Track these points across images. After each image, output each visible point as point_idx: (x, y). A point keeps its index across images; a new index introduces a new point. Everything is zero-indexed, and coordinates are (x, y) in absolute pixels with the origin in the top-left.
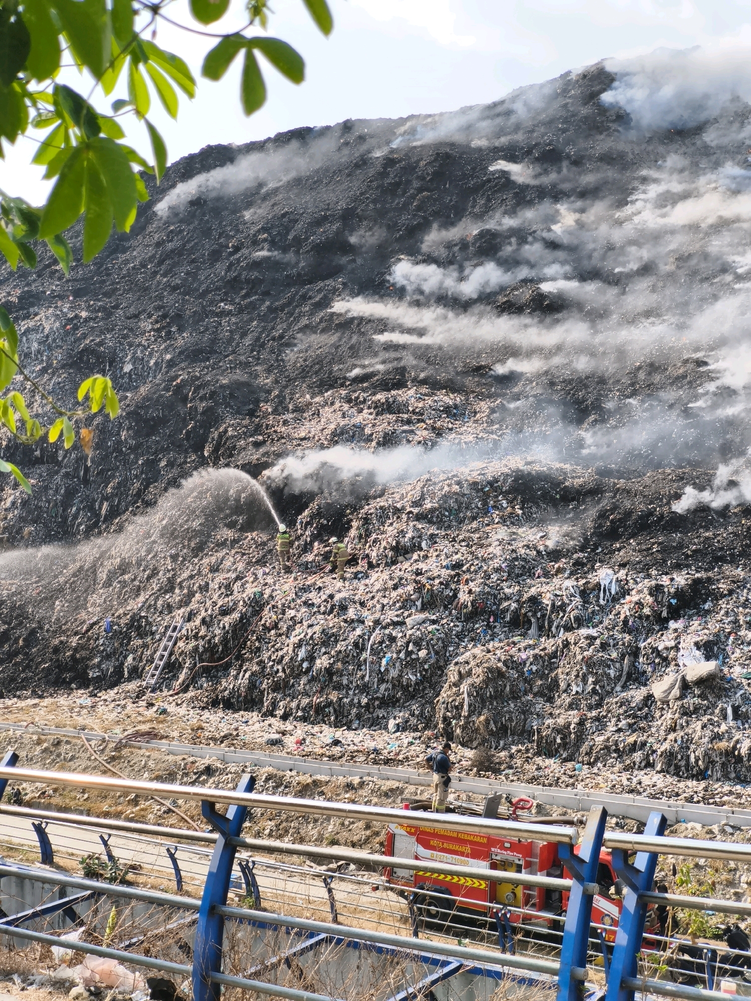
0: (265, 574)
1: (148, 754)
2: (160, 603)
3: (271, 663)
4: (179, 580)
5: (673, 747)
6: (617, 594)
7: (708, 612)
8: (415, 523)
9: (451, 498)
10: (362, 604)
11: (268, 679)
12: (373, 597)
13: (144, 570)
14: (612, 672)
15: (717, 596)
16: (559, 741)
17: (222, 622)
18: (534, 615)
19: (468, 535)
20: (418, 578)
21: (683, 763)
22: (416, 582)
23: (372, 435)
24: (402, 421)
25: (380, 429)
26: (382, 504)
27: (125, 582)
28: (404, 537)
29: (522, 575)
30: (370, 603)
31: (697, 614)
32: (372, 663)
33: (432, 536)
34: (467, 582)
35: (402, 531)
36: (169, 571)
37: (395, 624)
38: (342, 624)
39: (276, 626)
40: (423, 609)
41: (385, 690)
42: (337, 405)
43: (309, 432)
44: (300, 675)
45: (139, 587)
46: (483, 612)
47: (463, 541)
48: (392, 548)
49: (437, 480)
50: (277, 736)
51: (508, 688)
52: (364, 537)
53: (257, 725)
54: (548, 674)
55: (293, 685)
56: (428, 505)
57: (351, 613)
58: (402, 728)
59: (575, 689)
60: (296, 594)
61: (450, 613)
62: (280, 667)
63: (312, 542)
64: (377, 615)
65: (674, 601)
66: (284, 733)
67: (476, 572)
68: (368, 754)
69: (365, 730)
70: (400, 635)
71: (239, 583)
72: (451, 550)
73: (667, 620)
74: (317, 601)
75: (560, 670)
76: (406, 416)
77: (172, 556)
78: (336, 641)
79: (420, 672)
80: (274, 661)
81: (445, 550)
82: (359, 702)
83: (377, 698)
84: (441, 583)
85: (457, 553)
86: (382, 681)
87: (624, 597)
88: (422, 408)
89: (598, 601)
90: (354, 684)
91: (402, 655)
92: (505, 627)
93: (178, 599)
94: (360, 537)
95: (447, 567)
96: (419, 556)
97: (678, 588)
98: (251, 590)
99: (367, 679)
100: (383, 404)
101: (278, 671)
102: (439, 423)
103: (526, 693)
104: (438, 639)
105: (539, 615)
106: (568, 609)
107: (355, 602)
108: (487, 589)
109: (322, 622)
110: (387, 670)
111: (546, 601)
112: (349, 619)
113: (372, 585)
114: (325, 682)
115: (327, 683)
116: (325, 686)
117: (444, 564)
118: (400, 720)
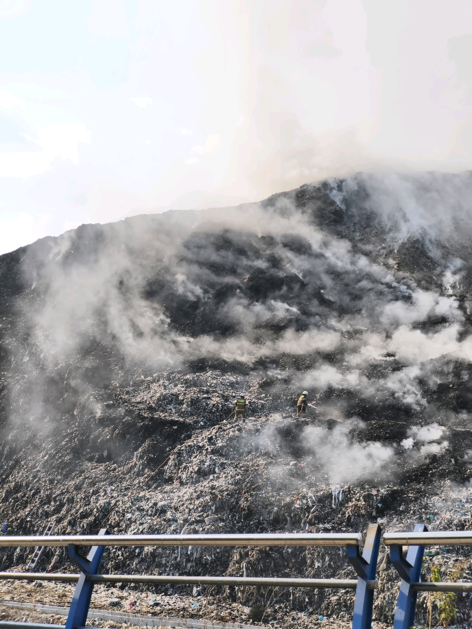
0: (112, 490)
1: (27, 613)
2: (40, 511)
3: (114, 550)
4: (54, 496)
5: (383, 602)
6: (343, 500)
7: (402, 512)
8: (211, 456)
9: (235, 439)
10: (176, 509)
11: (112, 561)
12: (183, 504)
13: (31, 490)
14: (341, 553)
15: (408, 502)
16: (307, 600)
17: (82, 523)
18: (290, 515)
19: (246, 463)
20: (214, 491)
21: (389, 614)
22: (211, 493)
23: (183, 400)
24: (203, 392)
25: (189, 396)
26: (190, 444)
27: (17, 498)
28: (204, 464)
29: (281, 489)
30: (181, 508)
31: (395, 513)
32: (182, 548)
33: (222, 465)
34: (245, 494)
35: (203, 461)
36: (47, 490)
37: (197, 522)
38: (163, 522)
39: (118, 525)
40: (217, 512)
41: (191, 567)
42: (161, 382)
43: (143, 399)
44: (133, 557)
45: (27, 501)
46: (256, 513)
47: (242, 467)
48: (196, 473)
49: (225, 428)
50: (117, 600)
52: (177, 466)
53: (104, 593)
54: (299, 555)
55: (129, 565)
56: (220, 444)
57: (169, 515)
58: (202, 593)
59: (317, 564)
60: (132, 502)
62: (120, 553)
63: (143, 469)
64: (186, 516)
65: (380, 505)
66: (121, 598)
67: (250, 487)
68: (179, 611)
69: (176, 595)
70: (201, 529)
71: (94, 497)
72: (235, 473)
73: (376, 517)
74: (146, 507)
75: (307, 552)
76: (205, 388)
77: (50, 480)
79: (214, 554)
80: (116, 548)
81: (231, 473)
84: (228, 494)
85: (238, 475)
86: (188, 561)
87: (347, 503)
88: (216, 384)
89: (331, 506)
90: (170, 563)
92: (270, 523)
93: (52, 508)
94: (175, 465)
95: (232, 484)
96: (214, 477)
97: (382, 497)
98: (102, 502)
99: (178, 559)
100: (191, 381)
101: (119, 555)
102: (227, 393)
103: (284, 568)
104: (226, 532)
105: (292, 515)
106: (311, 511)
107: (171, 508)
108: (258, 498)
109: (149, 521)
110: (192, 553)
111: (298, 504)
112: (167, 519)
113: (183, 496)
114: (150, 562)
115: (151, 563)
116: (151, 565)
117: (230, 482)
118: (201, 588)
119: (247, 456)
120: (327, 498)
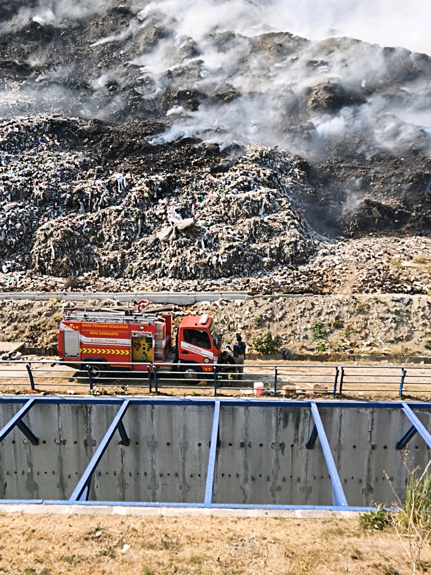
5: (177, 264)
6: (127, 186)
7: (178, 194)
9: (14, 135)
14: (133, 229)
15: (181, 185)
16: (112, 267)
18: (82, 200)
19: (29, 157)
20: (6, 182)
21: (183, 272)
22: (5, 184)
29: (69, 179)
31: (172, 195)
33: (7, 158)
34: (37, 184)
40: (12, 200)
46: (50, 200)
47: (28, 160)
51: (76, 242)
54: (97, 232)
58: (12, 269)
59: (114, 239)
61: (30, 202)
65: (160, 189)
67: (41, 177)
70: (1, 216)
72: (22, 165)
73: (157, 199)
75: (104, 229)
79: (18, 237)
81: (18, 166)
84: (21, 184)
87: (132, 188)
89: (117, 191)
91: (5, 227)
95: (22, 175)
97: (160, 182)
103: (86, 244)
104: (26, 217)
105: (84, 200)
106: (102, 196)
108: (51, 187)
111: (88, 191)
117: (20, 174)
118: (10, 265)
119: (29, 150)
120: (113, 185)
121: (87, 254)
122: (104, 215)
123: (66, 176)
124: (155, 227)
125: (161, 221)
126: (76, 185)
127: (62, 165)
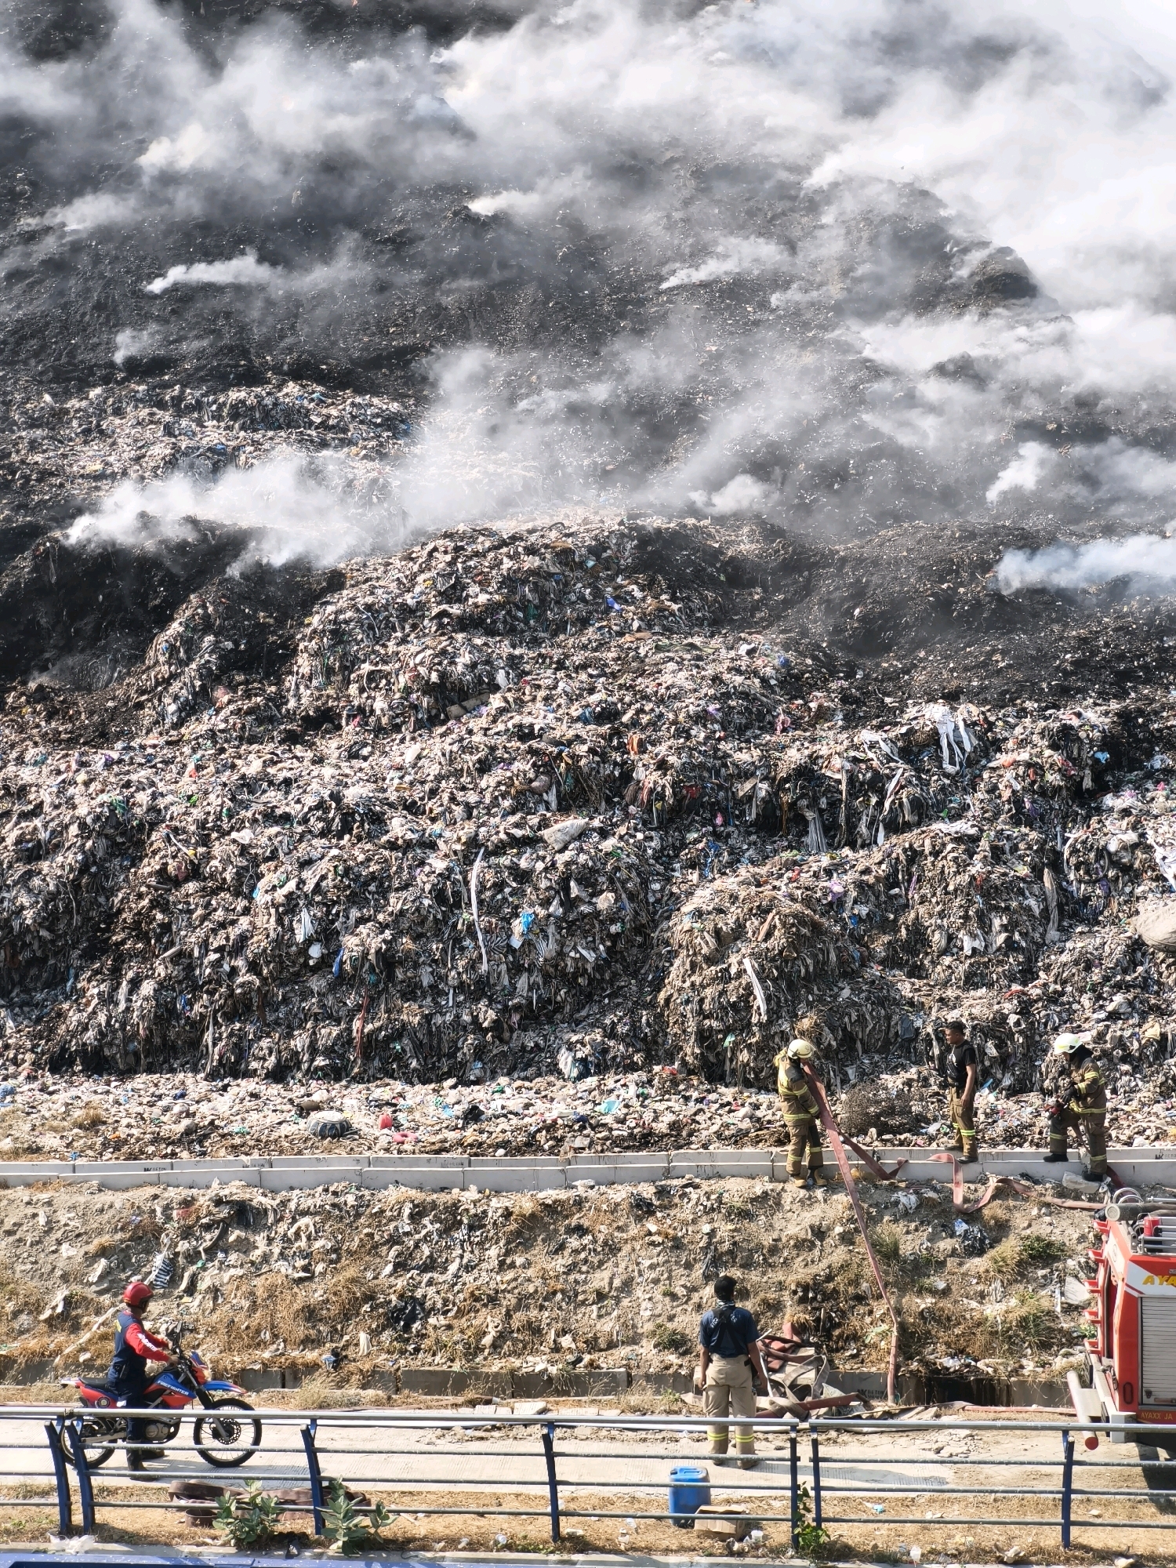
0: (110, 762)
3: (213, 956)
6: (976, 750)
8: (464, 635)
9: (524, 582)
11: (211, 993)
14: (1033, 905)
16: (991, 1050)
18: (813, 804)
19: (588, 654)
20: (534, 744)
22: (532, 751)
24: (312, 440)
28: (453, 663)
29: (747, 727)
31: (1148, 778)
32: (487, 931)
33: (513, 662)
34: (642, 748)
35: (444, 652)
37: (517, 844)
38: (386, 853)
39: (197, 872)
40: (562, 808)
41: (530, 989)
42: (137, 412)
43: (105, 464)
46: (698, 805)
47: (584, 667)
48: (428, 688)
50: (336, 1116)
52: (338, 671)
55: (287, 1000)
56: (478, 598)
57: (398, 826)
58: (596, 1065)
59: (968, 944)
60: (232, 797)
61: (628, 815)
62: (240, 963)
64: (469, 828)
65: (1104, 757)
67: (654, 724)
69: (503, 1080)
70: (540, 866)
71: (51, 787)
72: (573, 685)
73: (1097, 794)
74: (294, 809)
75: (920, 910)
76: (313, 431)
78: (384, 892)
79: (603, 942)
80: (220, 949)
81: (559, 686)
82: (475, 1019)
83: (517, 1008)
84: (591, 751)
85: (591, 691)
86: (516, 970)
87: (993, 756)
89: (940, 767)
90: (452, 983)
91: (555, 908)
92: (750, 834)
94: (328, 672)
95: (583, 720)
96: (506, 700)
97: (1099, 732)
98: (93, 801)
99: (484, 967)
101: (234, 971)
104: (628, 867)
105: (823, 803)
106: (891, 786)
107: (391, 805)
108: (696, 758)
110: (528, 944)
111: (836, 770)
112: (400, 842)
113: (414, 766)
114: (376, 985)
115: (381, 986)
116: (380, 993)
117: (575, 714)
118: (587, 1050)
119: (580, 632)
120: (923, 747)
121: (881, 1002)
122: (914, 855)
123: (738, 719)
124: (1108, 896)
125: (1132, 874)
126: (783, 748)
127: (716, 679)
